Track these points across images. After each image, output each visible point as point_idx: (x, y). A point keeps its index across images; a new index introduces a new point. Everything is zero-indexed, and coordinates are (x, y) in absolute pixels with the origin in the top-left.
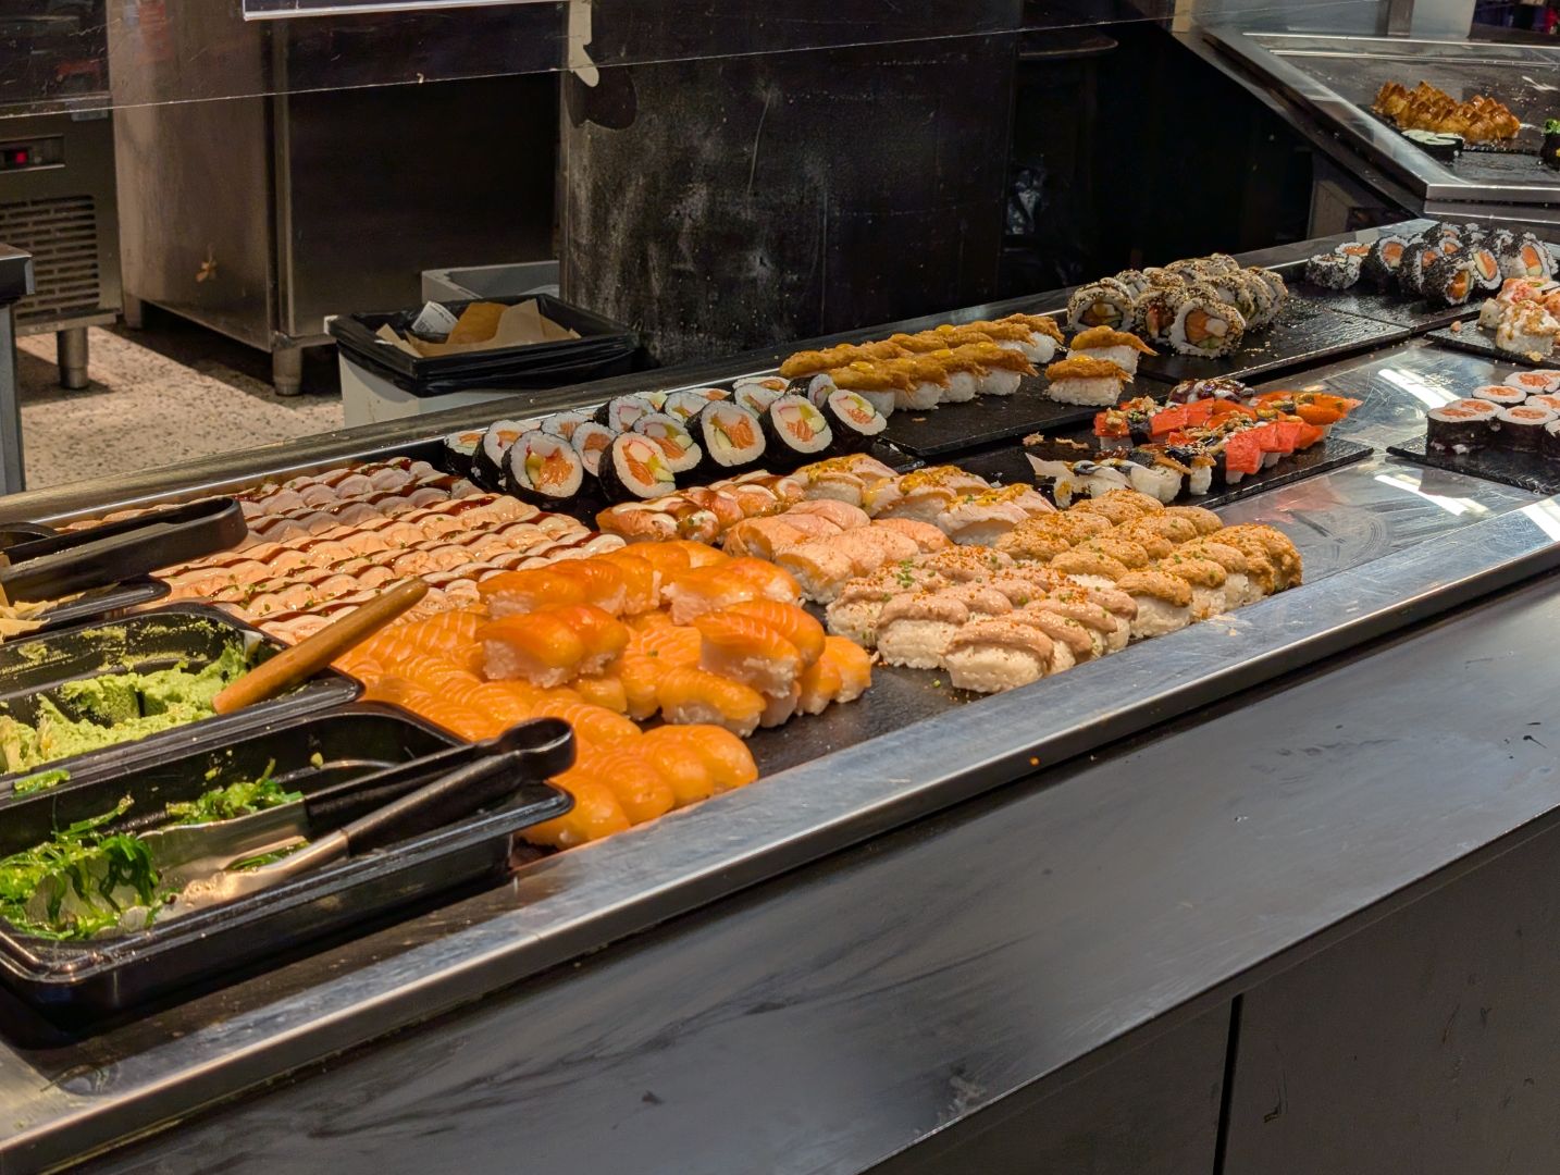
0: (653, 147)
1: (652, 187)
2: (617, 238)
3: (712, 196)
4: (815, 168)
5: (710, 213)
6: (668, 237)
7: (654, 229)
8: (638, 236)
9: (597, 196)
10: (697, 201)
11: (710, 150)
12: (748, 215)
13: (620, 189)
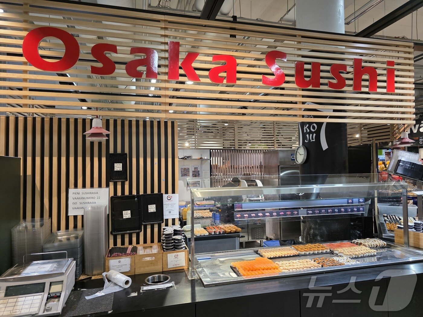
0: (308, 226)
1: (308, 229)
2: (305, 234)
3: (314, 231)
4: (324, 228)
5: (313, 232)
6: (310, 234)
7: (308, 234)
8: (307, 234)
9: (303, 230)
10: (312, 231)
11: (313, 226)
12: (317, 233)
13: (305, 230)
